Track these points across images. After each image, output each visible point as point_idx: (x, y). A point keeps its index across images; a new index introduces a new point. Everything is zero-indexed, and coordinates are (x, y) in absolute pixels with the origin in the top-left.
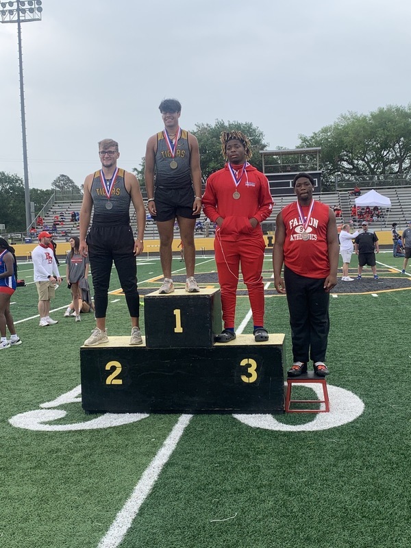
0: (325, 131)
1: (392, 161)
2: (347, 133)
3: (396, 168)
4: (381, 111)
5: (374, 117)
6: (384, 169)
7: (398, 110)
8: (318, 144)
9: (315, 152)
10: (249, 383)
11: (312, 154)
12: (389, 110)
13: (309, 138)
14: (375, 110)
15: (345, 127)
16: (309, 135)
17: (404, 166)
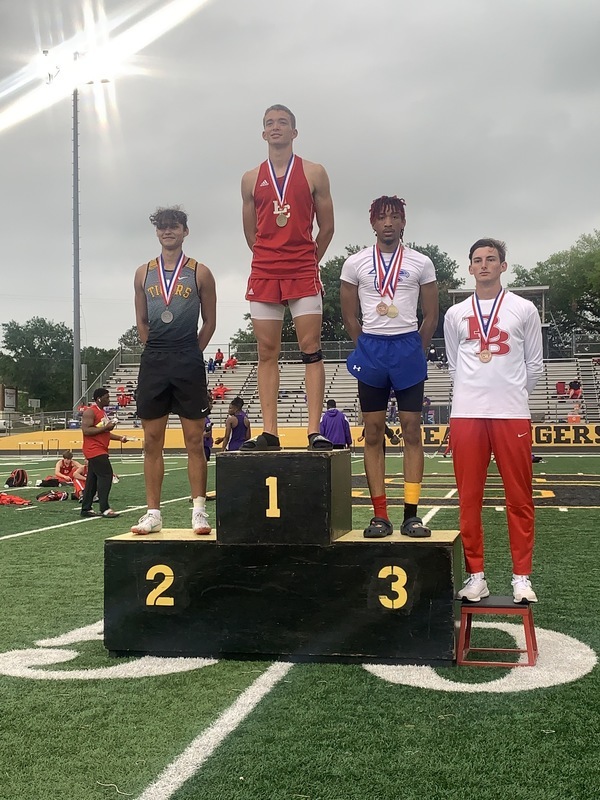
0: (556, 260)
2: (592, 264)
8: (545, 281)
10: (393, 610)
15: (590, 255)
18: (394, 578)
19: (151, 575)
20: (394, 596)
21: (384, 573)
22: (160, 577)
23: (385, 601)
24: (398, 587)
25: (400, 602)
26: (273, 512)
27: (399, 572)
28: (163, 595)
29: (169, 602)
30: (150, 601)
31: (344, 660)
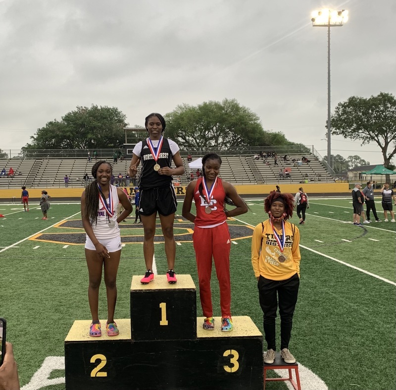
1: (211, 138)
2: (183, 118)
7: (216, 104)
10: (231, 373)
18: (232, 356)
19: (93, 360)
23: (227, 369)
24: (234, 361)
25: (235, 369)
26: (164, 322)
27: (235, 352)
28: (100, 371)
29: (104, 374)
30: (93, 374)
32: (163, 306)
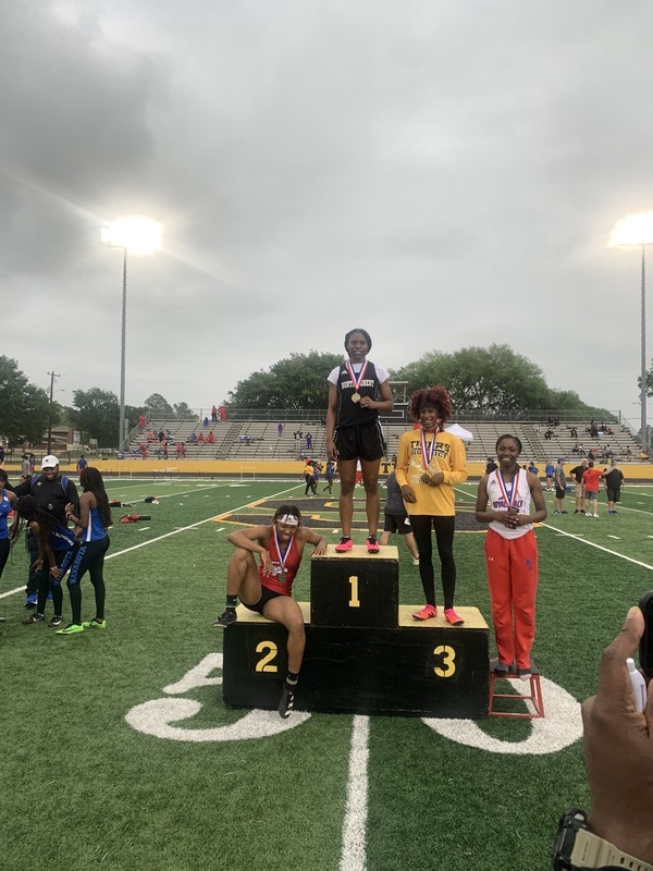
0: (412, 366)
1: (473, 398)
2: (432, 370)
3: (475, 404)
4: (464, 351)
5: (457, 355)
6: (464, 405)
7: (480, 351)
8: (405, 378)
9: (403, 385)
10: (444, 678)
11: (400, 388)
12: (472, 350)
13: (397, 372)
14: (459, 350)
15: (431, 364)
16: (397, 369)
17: (483, 403)
18: (445, 654)
19: (259, 649)
20: (445, 668)
21: (438, 650)
22: (267, 651)
23: (439, 672)
24: (448, 661)
25: (450, 672)
26: (354, 602)
27: (449, 650)
28: (269, 664)
29: (274, 669)
30: (259, 668)
31: (407, 715)
32: (354, 580)
